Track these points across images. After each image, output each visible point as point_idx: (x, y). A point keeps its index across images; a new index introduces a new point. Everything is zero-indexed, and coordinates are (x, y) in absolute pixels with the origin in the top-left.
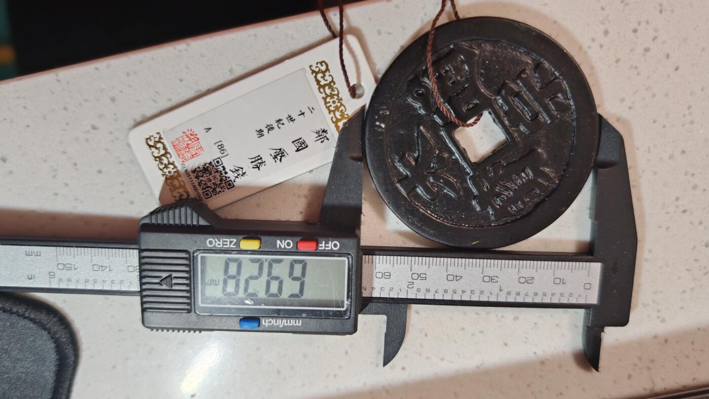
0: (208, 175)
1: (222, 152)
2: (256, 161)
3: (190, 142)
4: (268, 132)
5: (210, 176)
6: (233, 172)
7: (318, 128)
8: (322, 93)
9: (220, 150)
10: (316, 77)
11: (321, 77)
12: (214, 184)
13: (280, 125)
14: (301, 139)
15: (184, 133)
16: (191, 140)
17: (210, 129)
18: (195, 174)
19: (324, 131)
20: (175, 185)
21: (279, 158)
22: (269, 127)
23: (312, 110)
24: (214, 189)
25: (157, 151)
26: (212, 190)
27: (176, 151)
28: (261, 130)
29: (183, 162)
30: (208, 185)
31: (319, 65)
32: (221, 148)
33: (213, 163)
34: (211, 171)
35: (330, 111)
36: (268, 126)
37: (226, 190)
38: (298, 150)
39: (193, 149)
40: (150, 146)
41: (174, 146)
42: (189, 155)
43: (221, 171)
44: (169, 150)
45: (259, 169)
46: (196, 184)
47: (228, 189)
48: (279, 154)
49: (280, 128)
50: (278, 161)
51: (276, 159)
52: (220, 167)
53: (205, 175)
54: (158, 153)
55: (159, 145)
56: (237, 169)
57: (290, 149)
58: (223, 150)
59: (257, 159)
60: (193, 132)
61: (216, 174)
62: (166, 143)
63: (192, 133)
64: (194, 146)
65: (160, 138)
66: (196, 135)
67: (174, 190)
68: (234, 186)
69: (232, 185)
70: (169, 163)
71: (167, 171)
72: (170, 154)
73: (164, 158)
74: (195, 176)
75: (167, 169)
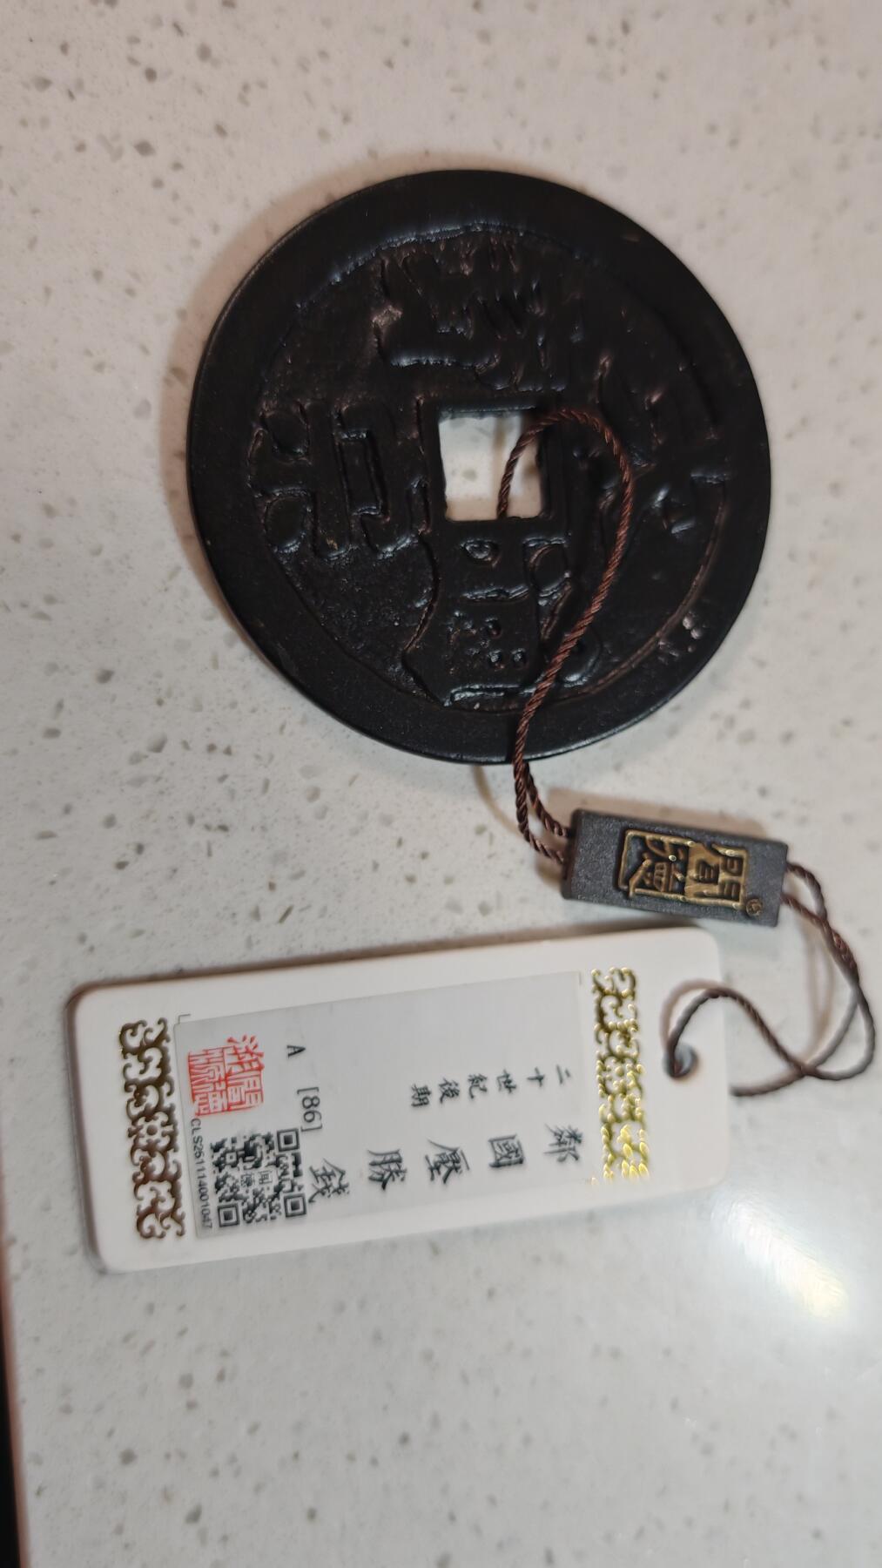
0: (249, 1165)
1: (309, 1117)
2: (385, 1162)
3: (236, 1069)
4: (441, 1100)
5: (255, 1171)
6: (316, 1176)
7: (564, 1124)
8: (602, 1044)
9: (304, 1111)
10: (599, 1002)
11: (613, 1007)
12: (256, 1194)
13: (476, 1092)
14: (513, 1138)
15: (230, 1040)
16: (240, 1064)
17: (301, 1050)
18: (217, 1156)
19: (575, 1137)
20: (153, 1169)
21: (444, 1170)
22: (446, 1087)
23: (565, 1076)
24: (253, 1208)
25: (141, 1066)
26: (245, 1206)
27: (192, 1080)
28: (426, 1088)
29: (199, 1114)
30: (239, 1193)
31: (617, 978)
32: (311, 1106)
33: (274, 1138)
34: (262, 1158)
35: (605, 1092)
36: (447, 1083)
37: (281, 1218)
38: (497, 1165)
39: (238, 1087)
40: (126, 1051)
41: (191, 1067)
42: (221, 1102)
43: (286, 1165)
44: (172, 1074)
45: (384, 1187)
46: (210, 1182)
47: (287, 1216)
48: (448, 1161)
49: (472, 1097)
50: (439, 1179)
51: (435, 1172)
52: (288, 1154)
53: (241, 1165)
54: (142, 1072)
55: (154, 1055)
56: (329, 1170)
57: (479, 1156)
58: (313, 1113)
59: (388, 1158)
60: (255, 1047)
61: (273, 1168)
62: (171, 1053)
63: (251, 1047)
64: (245, 1081)
65: (162, 1036)
66: (261, 1055)
67: (145, 1181)
68: (304, 1213)
69: (301, 1210)
70: (158, 1108)
71: (146, 1126)
72: (171, 1084)
73: (151, 1090)
74: (215, 1159)
75: (147, 1121)
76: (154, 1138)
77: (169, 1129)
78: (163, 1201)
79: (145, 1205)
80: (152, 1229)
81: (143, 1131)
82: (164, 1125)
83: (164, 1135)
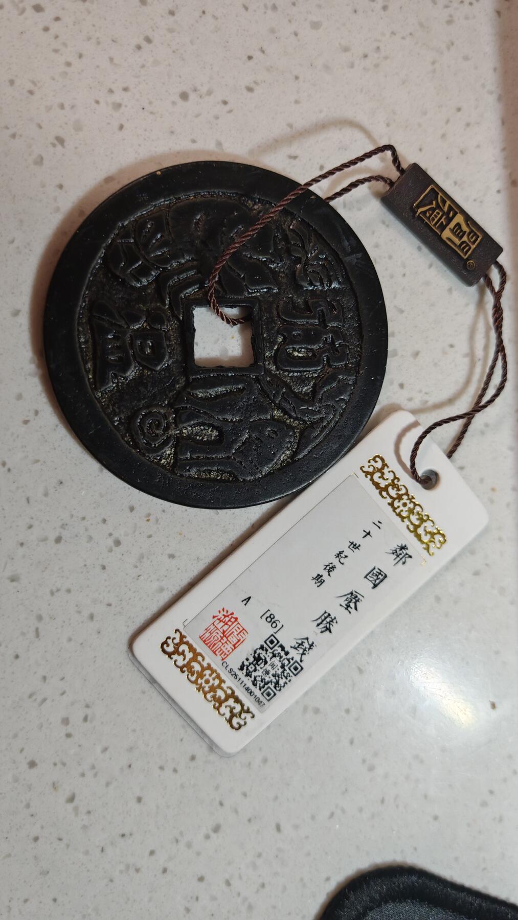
0: (262, 665)
1: (274, 625)
2: (323, 621)
3: (226, 627)
4: (329, 575)
5: (267, 666)
6: (296, 649)
7: (394, 546)
8: (386, 498)
9: (270, 624)
10: (372, 479)
11: (380, 477)
12: (274, 676)
13: (342, 560)
14: (374, 569)
15: (214, 617)
16: (226, 624)
17: (249, 598)
18: (245, 671)
19: (403, 548)
20: (220, 697)
21: (352, 605)
22: (328, 568)
23: (379, 524)
24: (277, 683)
25: (182, 657)
26: (273, 684)
27: (209, 647)
28: (318, 575)
29: (223, 659)
30: (266, 681)
31: (372, 463)
32: (271, 619)
33: (265, 646)
34: (265, 659)
35: (403, 518)
36: (327, 566)
37: (293, 678)
38: (375, 586)
39: (232, 635)
40: (170, 655)
41: (204, 642)
42: (229, 647)
43: (279, 653)
44: (199, 650)
45: (330, 632)
46: (250, 685)
47: (295, 675)
48: (352, 600)
49: (343, 564)
50: (353, 611)
51: (349, 609)
52: (276, 648)
53: (258, 668)
54: (184, 659)
55: (183, 647)
56: (300, 642)
57: (364, 587)
58: (274, 622)
59: (323, 618)
60: (227, 612)
61: (274, 659)
62: (191, 642)
63: (225, 613)
64: (234, 630)
65: (182, 637)
66: (233, 614)
67: (220, 705)
68: (302, 669)
69: (300, 668)
70: (203, 669)
71: (203, 681)
72: (200, 654)
73: (194, 664)
74: (245, 674)
75: (202, 679)
76: (210, 684)
77: (214, 675)
78: (234, 708)
79: (228, 715)
80: (238, 723)
81: (204, 684)
82: (210, 675)
83: (214, 679)
